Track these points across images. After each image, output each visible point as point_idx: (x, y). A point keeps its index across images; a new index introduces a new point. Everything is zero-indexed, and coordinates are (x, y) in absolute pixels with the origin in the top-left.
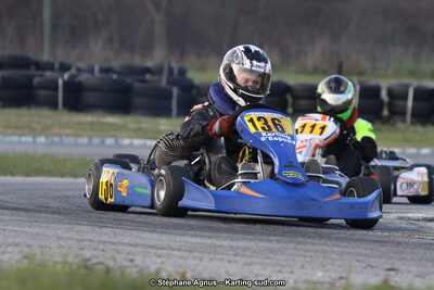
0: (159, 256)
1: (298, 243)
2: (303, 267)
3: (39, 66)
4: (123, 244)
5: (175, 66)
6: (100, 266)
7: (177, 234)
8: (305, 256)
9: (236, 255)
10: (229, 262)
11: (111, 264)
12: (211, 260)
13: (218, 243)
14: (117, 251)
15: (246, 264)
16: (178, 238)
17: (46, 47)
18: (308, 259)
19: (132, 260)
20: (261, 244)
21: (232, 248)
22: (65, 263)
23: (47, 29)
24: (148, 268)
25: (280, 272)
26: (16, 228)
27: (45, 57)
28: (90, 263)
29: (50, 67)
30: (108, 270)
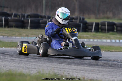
0: (77, 72)
1: (118, 69)
2: (119, 76)
3: (41, 17)
4: (66, 69)
5: (82, 17)
6: (59, 75)
7: (82, 66)
8: (120, 73)
9: (99, 72)
10: (97, 74)
11: (63, 74)
12: (92, 74)
13: (94, 69)
14: (64, 71)
15: (102, 75)
16: (82, 67)
17: (44, 11)
18: (121, 74)
19: (69, 73)
20: (107, 69)
21: (98, 70)
22: (49, 74)
23: (44, 6)
24: (74, 76)
25: (112, 77)
26: (35, 64)
27: (43, 14)
28: (56, 74)
29: (45, 17)
30: (62, 76)
